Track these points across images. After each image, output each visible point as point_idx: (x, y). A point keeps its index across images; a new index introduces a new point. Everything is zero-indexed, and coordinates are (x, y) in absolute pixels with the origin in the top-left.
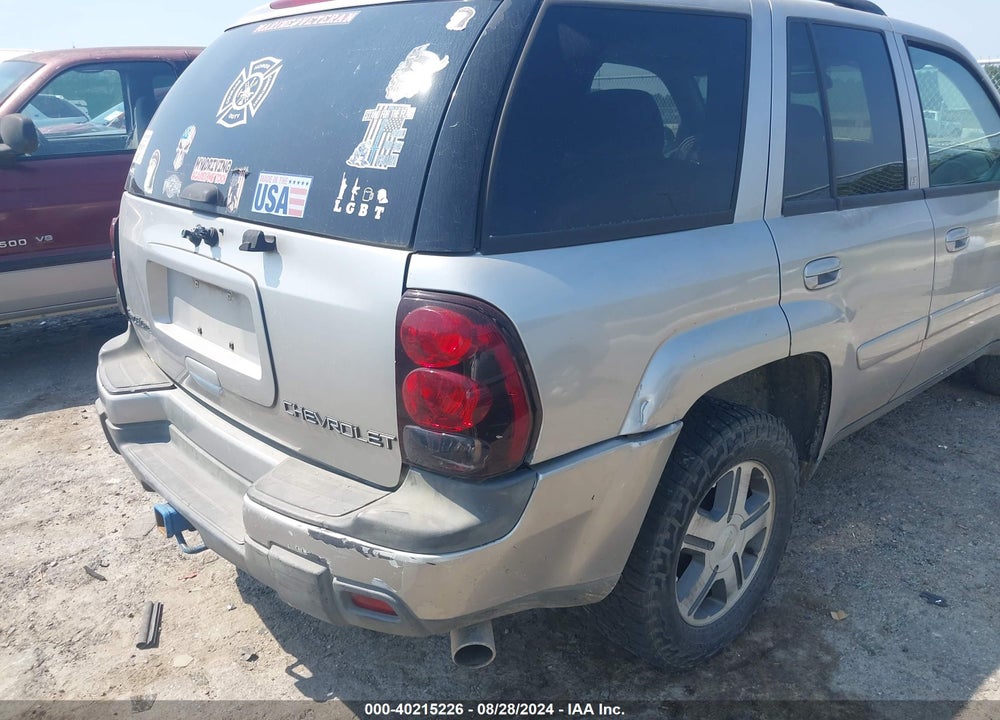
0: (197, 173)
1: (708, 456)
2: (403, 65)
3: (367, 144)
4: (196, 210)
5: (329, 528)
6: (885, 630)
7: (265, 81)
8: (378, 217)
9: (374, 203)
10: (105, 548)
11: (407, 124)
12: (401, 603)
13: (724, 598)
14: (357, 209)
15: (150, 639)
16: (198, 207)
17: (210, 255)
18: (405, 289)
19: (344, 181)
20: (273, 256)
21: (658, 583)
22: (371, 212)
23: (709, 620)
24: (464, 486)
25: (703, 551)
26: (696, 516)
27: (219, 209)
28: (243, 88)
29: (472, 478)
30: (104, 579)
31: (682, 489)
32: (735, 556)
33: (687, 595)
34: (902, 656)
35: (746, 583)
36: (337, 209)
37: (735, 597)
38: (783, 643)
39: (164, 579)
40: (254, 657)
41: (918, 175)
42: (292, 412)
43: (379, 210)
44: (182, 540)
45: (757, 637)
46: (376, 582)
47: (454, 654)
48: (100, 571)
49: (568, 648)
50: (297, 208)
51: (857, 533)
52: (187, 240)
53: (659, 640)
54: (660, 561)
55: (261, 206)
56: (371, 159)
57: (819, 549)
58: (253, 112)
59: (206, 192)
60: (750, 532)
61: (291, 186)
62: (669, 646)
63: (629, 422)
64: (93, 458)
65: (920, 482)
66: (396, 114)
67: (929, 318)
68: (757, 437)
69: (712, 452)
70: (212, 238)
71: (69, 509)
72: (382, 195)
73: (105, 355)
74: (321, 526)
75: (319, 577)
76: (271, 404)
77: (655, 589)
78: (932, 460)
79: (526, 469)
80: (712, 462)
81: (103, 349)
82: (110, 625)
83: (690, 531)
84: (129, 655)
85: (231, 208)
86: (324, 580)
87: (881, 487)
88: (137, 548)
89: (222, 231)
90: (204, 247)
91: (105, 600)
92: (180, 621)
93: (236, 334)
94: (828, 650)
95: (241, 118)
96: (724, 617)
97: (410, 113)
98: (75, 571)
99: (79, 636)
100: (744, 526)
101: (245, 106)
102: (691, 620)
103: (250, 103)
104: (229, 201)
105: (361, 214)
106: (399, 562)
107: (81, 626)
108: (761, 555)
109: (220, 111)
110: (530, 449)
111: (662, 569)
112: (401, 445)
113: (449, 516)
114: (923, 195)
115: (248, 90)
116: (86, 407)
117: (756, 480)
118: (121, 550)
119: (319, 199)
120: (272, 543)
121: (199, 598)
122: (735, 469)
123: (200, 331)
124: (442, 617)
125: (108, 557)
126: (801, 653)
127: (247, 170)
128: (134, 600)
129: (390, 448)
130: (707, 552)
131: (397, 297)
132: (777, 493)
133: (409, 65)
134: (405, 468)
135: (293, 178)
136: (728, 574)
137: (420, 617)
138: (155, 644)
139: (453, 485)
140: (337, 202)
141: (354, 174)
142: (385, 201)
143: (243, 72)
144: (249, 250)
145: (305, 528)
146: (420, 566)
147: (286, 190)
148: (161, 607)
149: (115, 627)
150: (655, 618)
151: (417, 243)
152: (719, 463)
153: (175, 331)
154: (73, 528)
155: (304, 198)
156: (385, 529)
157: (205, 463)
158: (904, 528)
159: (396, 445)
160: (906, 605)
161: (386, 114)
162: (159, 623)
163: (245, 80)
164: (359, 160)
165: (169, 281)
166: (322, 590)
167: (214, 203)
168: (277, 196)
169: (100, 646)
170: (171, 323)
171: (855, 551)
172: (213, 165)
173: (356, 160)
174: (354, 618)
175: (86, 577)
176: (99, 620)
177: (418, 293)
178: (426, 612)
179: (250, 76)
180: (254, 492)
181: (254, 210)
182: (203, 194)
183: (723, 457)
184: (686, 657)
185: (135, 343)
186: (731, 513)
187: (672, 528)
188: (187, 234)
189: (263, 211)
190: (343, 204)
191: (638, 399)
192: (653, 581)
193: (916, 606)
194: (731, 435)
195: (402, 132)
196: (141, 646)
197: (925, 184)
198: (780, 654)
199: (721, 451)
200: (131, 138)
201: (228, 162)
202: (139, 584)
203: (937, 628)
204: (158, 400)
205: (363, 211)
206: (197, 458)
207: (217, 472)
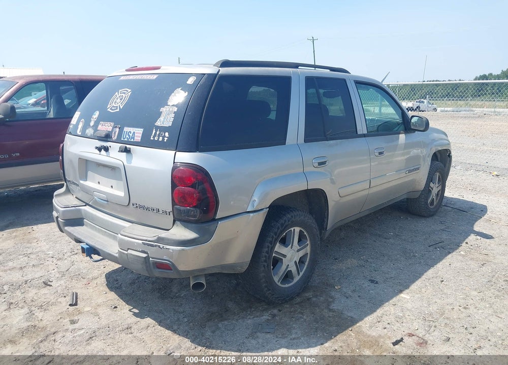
0: (100, 127)
1: (281, 222)
2: (173, 94)
3: (162, 118)
4: (99, 140)
5: (149, 241)
6: (354, 291)
7: (125, 97)
8: (165, 141)
9: (164, 136)
10: (50, 275)
11: (175, 113)
12: (173, 264)
13: (292, 278)
14: (159, 138)
15: (74, 303)
16: (101, 138)
17: (106, 155)
18: (174, 163)
19: (154, 130)
20: (129, 154)
21: (264, 266)
22: (163, 139)
23: (287, 286)
24: (194, 225)
25: (282, 258)
26: (278, 244)
27: (109, 140)
28: (117, 99)
29: (196, 222)
30: (51, 286)
31: (271, 233)
32: (295, 262)
33: (277, 274)
34: (358, 298)
35: (301, 274)
36: (152, 139)
37: (297, 278)
38: (316, 296)
39: (76, 285)
40: (116, 307)
41: (362, 128)
42: (135, 206)
43: (166, 139)
44: (91, 258)
45: (307, 295)
46: (165, 258)
47: (191, 286)
48: (49, 283)
49: (236, 300)
50: (138, 138)
51: (351, 262)
52: (97, 150)
53: (266, 289)
54: (265, 258)
55: (125, 138)
56: (163, 123)
57: (335, 268)
58: (121, 107)
59: (104, 134)
60: (301, 254)
61: (136, 131)
62: (270, 292)
63: (249, 207)
64: (39, 245)
65: (379, 246)
66: (171, 109)
67: (370, 181)
68: (299, 217)
69: (282, 221)
70: (106, 149)
71: (33, 263)
72: (167, 134)
73: (56, 195)
74: (146, 240)
75: (145, 258)
76: (127, 204)
77: (263, 268)
78: (386, 238)
79: (214, 220)
80: (282, 225)
81: (55, 193)
82: (57, 300)
83: (276, 250)
84: (66, 308)
85: (114, 139)
86: (147, 259)
87: (364, 247)
88: (63, 275)
89: (110, 147)
90: (103, 152)
91: (53, 292)
92: (85, 298)
93: (114, 182)
94: (332, 297)
95: (117, 109)
96: (293, 286)
97: (175, 109)
98: (39, 283)
99: (44, 304)
100: (298, 251)
101: (118, 105)
102: (279, 284)
103: (120, 104)
104: (113, 137)
105: (160, 140)
106: (173, 250)
107: (45, 301)
108: (306, 264)
109: (109, 106)
110: (216, 213)
111: (265, 261)
112: (173, 213)
113: (189, 235)
114: (364, 136)
115: (119, 100)
116: (33, 226)
117: (301, 234)
118: (57, 276)
119: (146, 136)
120: (128, 249)
121: (92, 290)
122: (292, 229)
123: (99, 183)
124: (187, 270)
125: (52, 279)
126: (322, 298)
127: (119, 126)
128: (65, 292)
129: (169, 215)
130: (284, 259)
131: (172, 165)
132: (311, 240)
133: (175, 94)
134: (174, 221)
135: (137, 129)
136: (293, 269)
137: (180, 269)
138: (76, 304)
139: (190, 225)
140: (152, 137)
141: (157, 128)
142: (168, 136)
143: (117, 93)
144: (122, 152)
145: (141, 242)
146: (179, 250)
147: (134, 133)
148: (77, 294)
149: (59, 300)
150: (264, 280)
151: (178, 148)
152: (284, 226)
153: (89, 184)
154: (35, 269)
155: (141, 135)
156: (168, 239)
157: (99, 231)
158: (369, 260)
159: (171, 213)
160: (363, 284)
161: (168, 109)
162: (77, 298)
163: (118, 96)
164: (159, 124)
165: (86, 165)
166: (146, 263)
167: (107, 137)
168: (131, 135)
169: (53, 306)
170: (86, 181)
171: (348, 268)
172: (106, 125)
173: (158, 123)
174: (157, 273)
175: (44, 285)
176: (52, 299)
177: (179, 164)
178: (181, 268)
179: (120, 95)
180: (122, 233)
181: (122, 139)
182: (103, 134)
183: (287, 223)
184: (278, 297)
185: (68, 191)
186: (292, 245)
187: (268, 247)
188: (97, 148)
189: (126, 139)
190: (154, 137)
191: (253, 199)
192: (262, 266)
193: (366, 284)
194: (289, 216)
195: (173, 115)
196: (70, 305)
197: (365, 132)
198: (314, 299)
199: (285, 221)
200: (50, 112)
201: (112, 124)
202: (66, 287)
203: (373, 290)
204: (80, 210)
205: (161, 139)
206: (96, 230)
207: (105, 234)
